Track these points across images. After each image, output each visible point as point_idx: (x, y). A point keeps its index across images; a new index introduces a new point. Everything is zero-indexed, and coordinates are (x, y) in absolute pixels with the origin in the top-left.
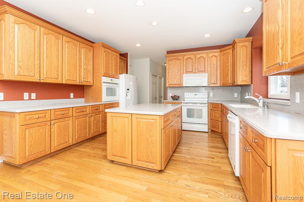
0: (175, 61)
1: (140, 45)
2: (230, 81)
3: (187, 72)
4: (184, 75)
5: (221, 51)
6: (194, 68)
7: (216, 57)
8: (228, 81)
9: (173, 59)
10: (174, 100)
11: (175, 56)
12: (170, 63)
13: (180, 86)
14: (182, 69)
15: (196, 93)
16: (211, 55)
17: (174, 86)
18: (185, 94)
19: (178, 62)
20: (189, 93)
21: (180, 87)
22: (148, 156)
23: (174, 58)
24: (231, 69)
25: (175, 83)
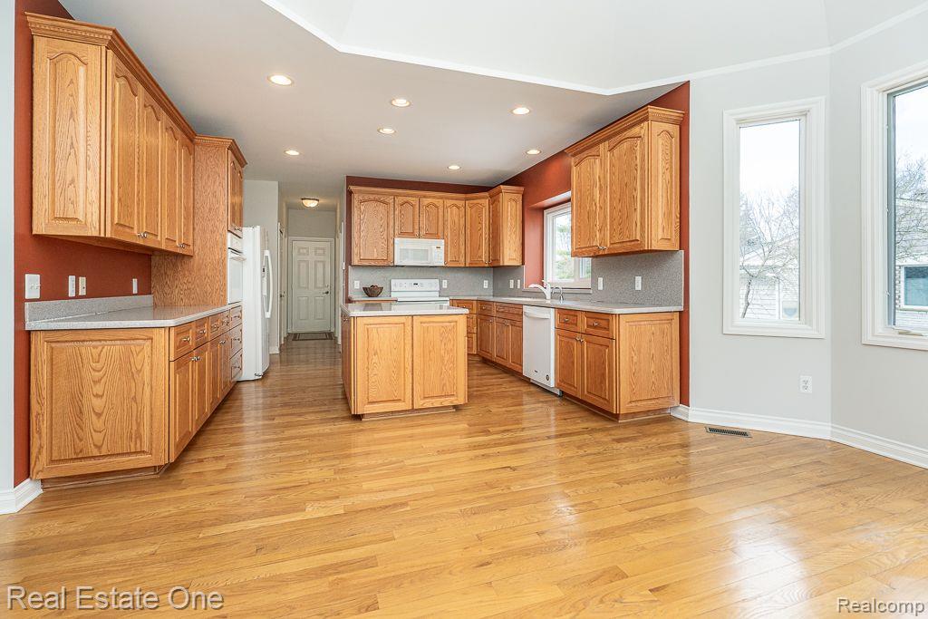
0: (374, 204)
1: (297, 153)
2: (484, 258)
3: (403, 234)
4: (397, 240)
5: (466, 199)
6: (417, 227)
7: (458, 208)
8: (480, 257)
9: (369, 200)
10: (370, 296)
11: (377, 193)
12: (362, 208)
13: (386, 263)
14: (391, 224)
15: (416, 281)
16: (449, 203)
17: (373, 264)
18: (393, 282)
19: (381, 208)
20: (403, 281)
21: (388, 266)
22: (445, 385)
23: (372, 197)
24: (487, 236)
25: (375, 256)
